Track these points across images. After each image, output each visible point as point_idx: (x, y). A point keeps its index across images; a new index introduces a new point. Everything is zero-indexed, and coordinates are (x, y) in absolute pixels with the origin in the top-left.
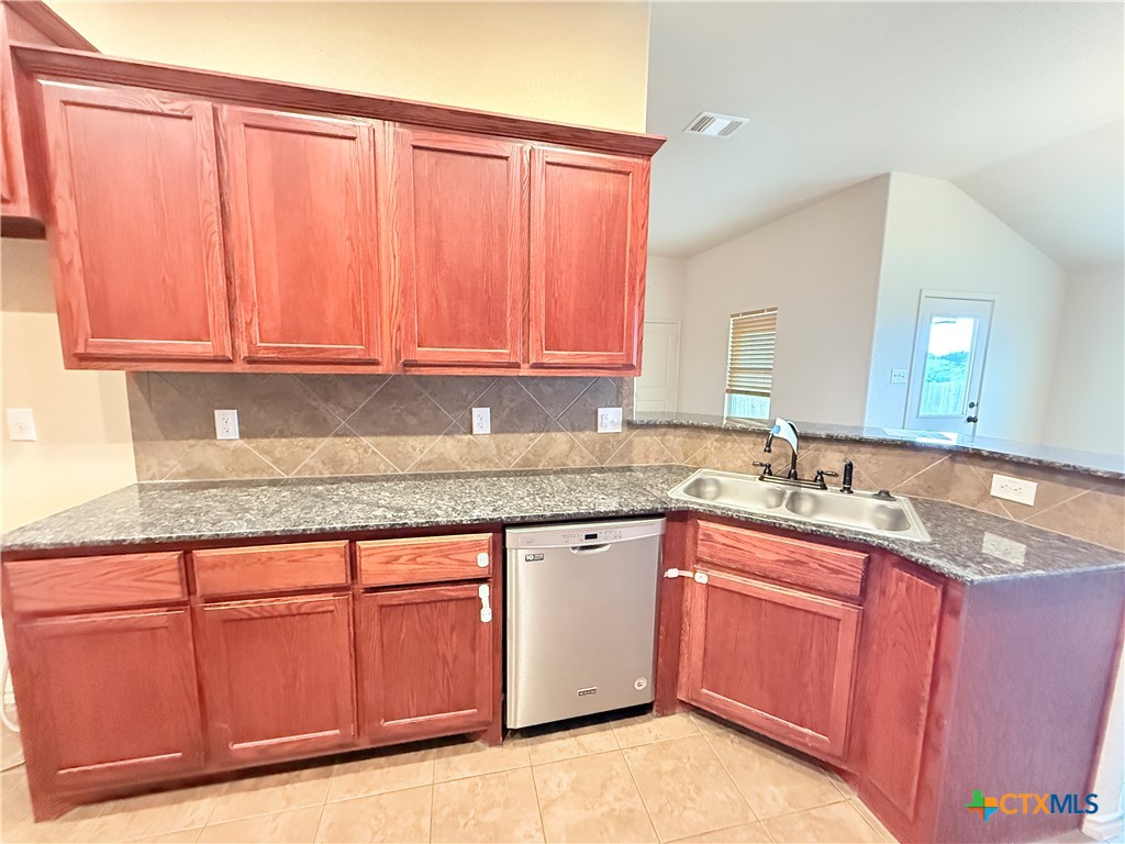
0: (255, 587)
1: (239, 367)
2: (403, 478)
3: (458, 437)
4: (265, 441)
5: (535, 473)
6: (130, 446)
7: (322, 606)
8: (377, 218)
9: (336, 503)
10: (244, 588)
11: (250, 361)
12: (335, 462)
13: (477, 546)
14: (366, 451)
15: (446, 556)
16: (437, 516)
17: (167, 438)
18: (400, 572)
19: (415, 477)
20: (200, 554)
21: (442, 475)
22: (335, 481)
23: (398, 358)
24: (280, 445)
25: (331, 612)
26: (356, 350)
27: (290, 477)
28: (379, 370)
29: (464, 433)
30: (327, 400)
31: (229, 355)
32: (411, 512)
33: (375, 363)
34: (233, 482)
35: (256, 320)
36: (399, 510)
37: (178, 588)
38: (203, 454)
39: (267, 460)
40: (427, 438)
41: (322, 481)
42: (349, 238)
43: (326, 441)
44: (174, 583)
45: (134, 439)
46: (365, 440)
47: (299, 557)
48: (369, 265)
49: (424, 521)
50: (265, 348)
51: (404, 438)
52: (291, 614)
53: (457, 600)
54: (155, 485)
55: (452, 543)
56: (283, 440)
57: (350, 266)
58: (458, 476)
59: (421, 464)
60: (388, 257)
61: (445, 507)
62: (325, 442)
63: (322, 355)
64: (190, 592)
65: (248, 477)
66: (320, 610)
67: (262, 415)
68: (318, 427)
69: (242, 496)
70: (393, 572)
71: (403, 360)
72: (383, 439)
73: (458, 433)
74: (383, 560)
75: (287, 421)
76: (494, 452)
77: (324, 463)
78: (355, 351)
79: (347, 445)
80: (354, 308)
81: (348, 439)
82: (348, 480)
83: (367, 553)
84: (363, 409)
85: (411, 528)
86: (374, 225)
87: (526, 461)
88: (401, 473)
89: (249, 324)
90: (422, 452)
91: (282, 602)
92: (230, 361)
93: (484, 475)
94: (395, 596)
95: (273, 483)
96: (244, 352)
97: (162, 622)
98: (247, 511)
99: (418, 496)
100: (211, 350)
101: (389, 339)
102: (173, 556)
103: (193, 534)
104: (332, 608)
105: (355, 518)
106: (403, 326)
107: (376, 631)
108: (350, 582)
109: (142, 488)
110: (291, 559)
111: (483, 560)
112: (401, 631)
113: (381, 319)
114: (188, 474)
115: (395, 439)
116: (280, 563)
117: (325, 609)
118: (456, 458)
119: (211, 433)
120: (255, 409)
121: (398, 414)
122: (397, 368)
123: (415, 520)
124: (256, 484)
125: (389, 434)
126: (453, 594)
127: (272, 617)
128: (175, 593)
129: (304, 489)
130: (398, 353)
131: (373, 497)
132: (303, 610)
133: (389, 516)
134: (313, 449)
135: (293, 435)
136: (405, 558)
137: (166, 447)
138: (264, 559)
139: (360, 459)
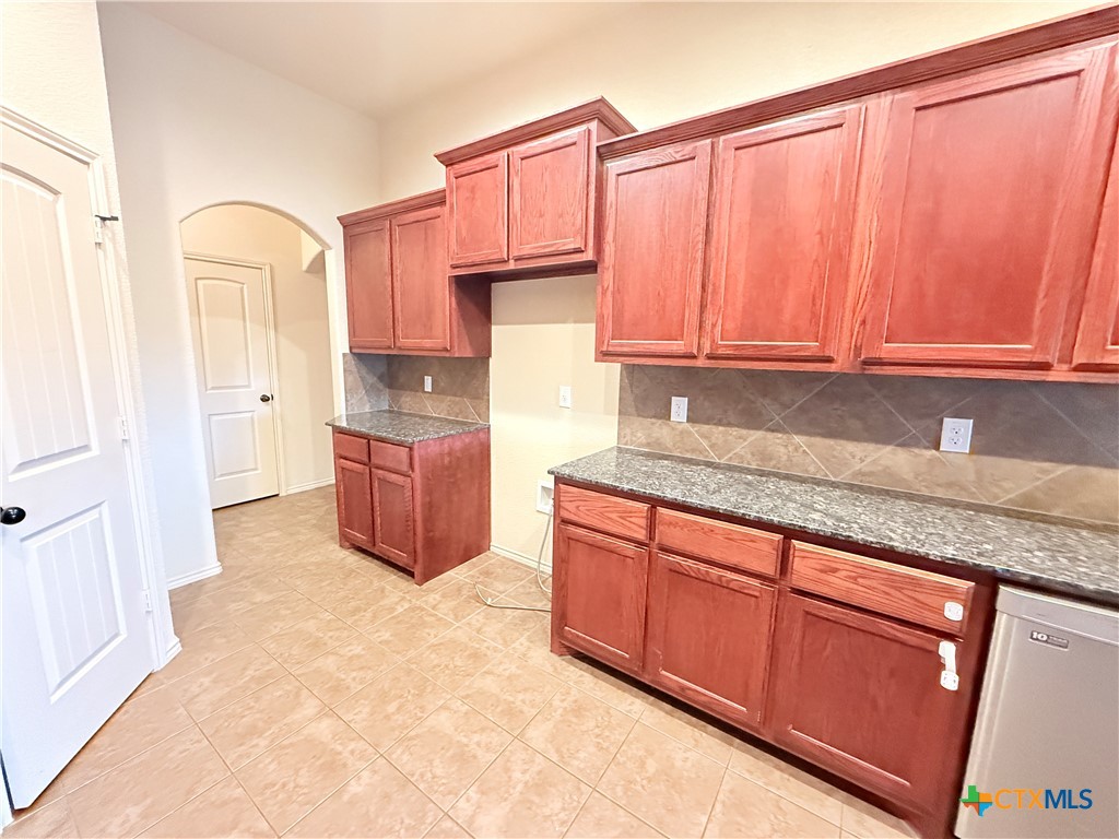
0: (696, 551)
1: (701, 363)
2: (835, 485)
3: (916, 451)
4: (705, 428)
5: (1045, 520)
6: (616, 418)
7: (749, 588)
8: (855, 203)
9: (768, 496)
10: (689, 548)
11: (710, 357)
12: (765, 457)
13: (950, 593)
14: (796, 450)
15: (899, 589)
16: (891, 539)
17: (639, 416)
18: (837, 586)
19: (851, 487)
20: (661, 510)
21: (887, 492)
22: (762, 474)
23: (858, 355)
24: (718, 432)
25: (756, 597)
26: (811, 346)
27: (722, 461)
28: (833, 368)
29: (927, 448)
30: (765, 396)
31: (695, 352)
32: (855, 526)
33: (829, 360)
34: (678, 457)
35: (720, 321)
36: (840, 519)
37: (644, 532)
38: (661, 432)
39: (705, 444)
40: (871, 447)
41: (749, 471)
42: (820, 233)
43: (759, 434)
44: (642, 527)
45: (620, 414)
46: (798, 439)
47: (735, 537)
48: (839, 258)
49: (874, 540)
50: (725, 345)
51: (842, 442)
52: (719, 584)
53: (903, 643)
54: (628, 449)
55: (909, 577)
56: (721, 428)
57: (816, 260)
58: (910, 497)
59: (861, 473)
60: (862, 245)
61: (900, 531)
62: (756, 435)
63: (773, 352)
64: (651, 538)
65: (688, 456)
66: (746, 591)
67: (707, 404)
68: (752, 420)
69: (687, 470)
70: (828, 584)
71: (863, 357)
72: (818, 440)
73: (917, 445)
74: (818, 567)
75: (726, 411)
76: (972, 477)
77: (753, 455)
78: (809, 347)
79: (778, 441)
80: (814, 305)
81: (780, 435)
82: (776, 475)
83: (802, 554)
84: (800, 408)
85: (856, 543)
86: (851, 213)
87: (1028, 499)
88: (833, 479)
89: (714, 326)
90: (862, 461)
91: (715, 572)
92: (694, 357)
93: (953, 504)
94: (825, 609)
95: (709, 464)
96: (707, 350)
97: (630, 554)
98: (694, 484)
99: (859, 510)
100: (683, 348)
101: (849, 334)
102: (645, 507)
103: (659, 494)
104: (757, 594)
105: (790, 515)
106: (869, 322)
107: (797, 636)
108: (778, 576)
109: (620, 450)
110: (729, 537)
111: (955, 612)
112: (825, 648)
113: (843, 313)
114: (648, 445)
115: (831, 442)
116: (719, 537)
117: (751, 592)
118: (909, 477)
119: (667, 415)
120: (701, 398)
121: (840, 416)
122: (854, 367)
123: (863, 536)
124: (697, 463)
125: (824, 436)
126: (899, 635)
127: (705, 581)
128: (641, 535)
129: (736, 475)
130: (858, 350)
131: (807, 498)
132: (731, 586)
133: (829, 523)
134: (745, 440)
135: (729, 424)
136: (844, 573)
137: (637, 422)
138: (706, 529)
139: (789, 456)
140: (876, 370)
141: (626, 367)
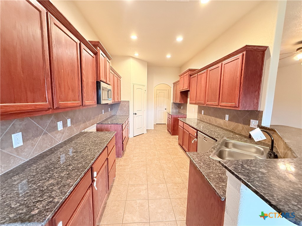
17: (199, 113)
38: (201, 116)
39: (205, 118)
54: (198, 119)
59: (218, 124)
64: (183, 127)
73: (223, 119)
75: (207, 113)
76: (228, 125)
79: (211, 118)
87: (233, 129)
88: (215, 124)
120: (205, 111)
134: (208, 118)
136: (191, 130)
139: (212, 121)
140: (208, 106)
141: (199, 106)
